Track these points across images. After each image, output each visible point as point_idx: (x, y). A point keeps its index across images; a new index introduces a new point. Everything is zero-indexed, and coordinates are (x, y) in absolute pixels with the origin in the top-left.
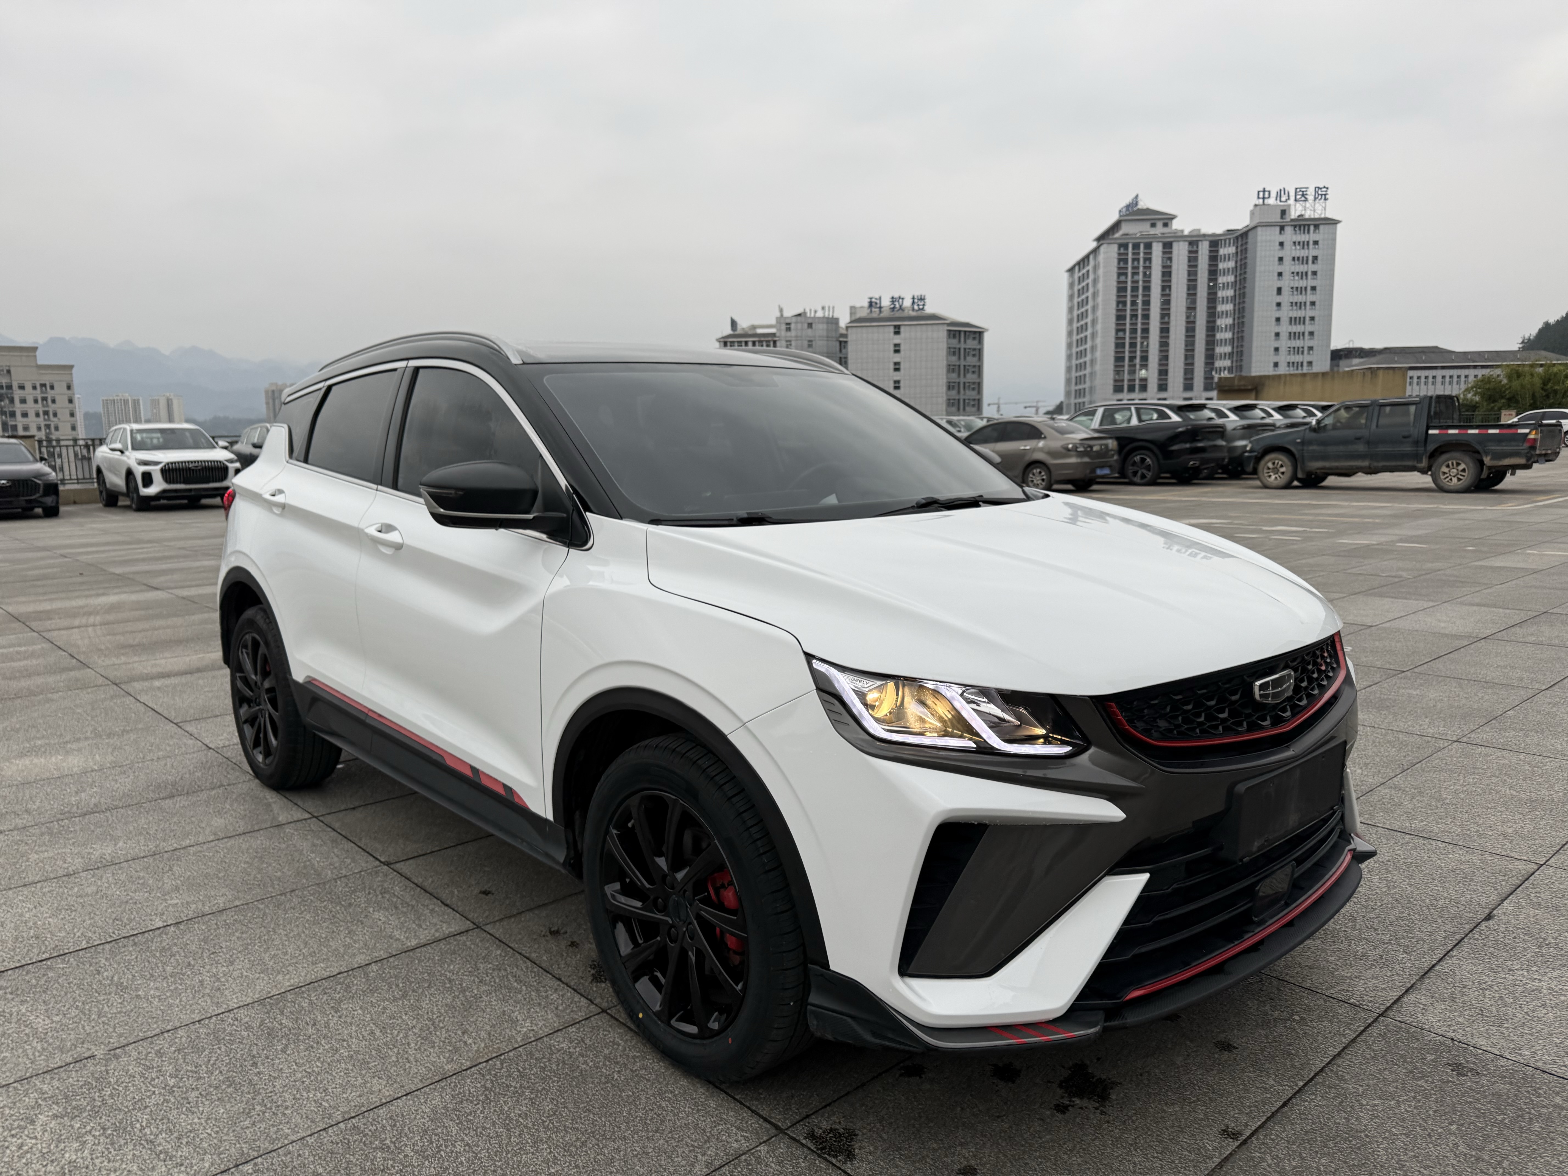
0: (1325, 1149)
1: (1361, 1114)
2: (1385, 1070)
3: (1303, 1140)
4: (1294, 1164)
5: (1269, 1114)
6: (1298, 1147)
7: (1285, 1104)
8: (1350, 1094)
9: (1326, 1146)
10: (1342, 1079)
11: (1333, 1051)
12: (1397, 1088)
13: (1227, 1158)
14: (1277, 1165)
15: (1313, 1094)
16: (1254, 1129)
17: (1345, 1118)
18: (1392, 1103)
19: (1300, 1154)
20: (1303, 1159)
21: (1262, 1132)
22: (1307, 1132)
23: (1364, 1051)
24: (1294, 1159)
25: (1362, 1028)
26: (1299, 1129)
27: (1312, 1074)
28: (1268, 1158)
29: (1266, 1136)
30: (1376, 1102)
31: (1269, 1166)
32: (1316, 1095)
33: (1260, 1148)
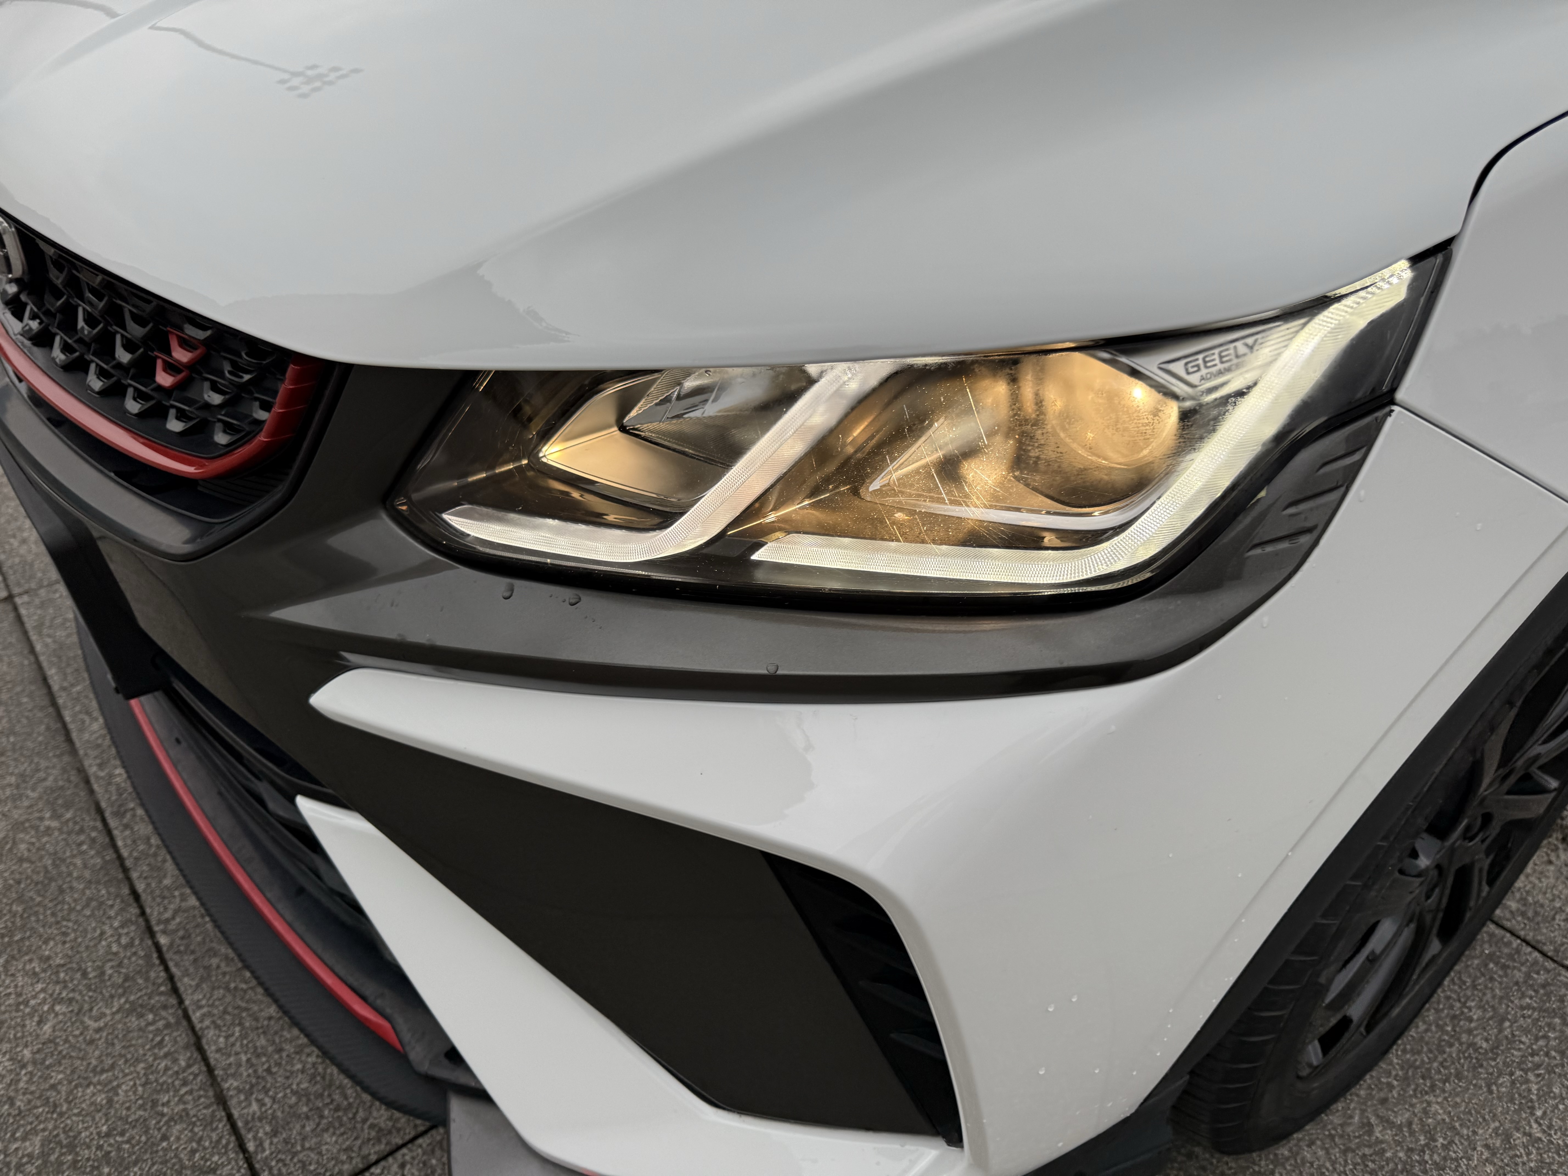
0: (14, 895)
1: (39, 986)
2: (110, 1101)
3: (51, 879)
4: (23, 846)
5: (129, 863)
6: (45, 867)
7: (136, 895)
8: (93, 1001)
9: (20, 899)
10: (134, 1009)
11: (213, 1041)
12: (53, 1087)
13: (87, 782)
14: (36, 828)
15: (131, 944)
16: (116, 833)
17: (48, 958)
18: (27, 1053)
19: (32, 862)
20: (21, 860)
21: (103, 839)
22: (61, 891)
23: (181, 1100)
24: (29, 850)
25: (251, 1146)
26: (75, 884)
27: (174, 970)
28: (55, 824)
29: (93, 840)
30: (47, 1028)
31: (41, 819)
32: (126, 947)
33: (76, 823)
